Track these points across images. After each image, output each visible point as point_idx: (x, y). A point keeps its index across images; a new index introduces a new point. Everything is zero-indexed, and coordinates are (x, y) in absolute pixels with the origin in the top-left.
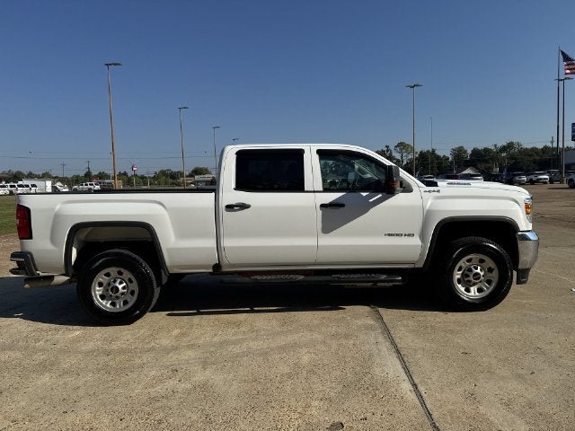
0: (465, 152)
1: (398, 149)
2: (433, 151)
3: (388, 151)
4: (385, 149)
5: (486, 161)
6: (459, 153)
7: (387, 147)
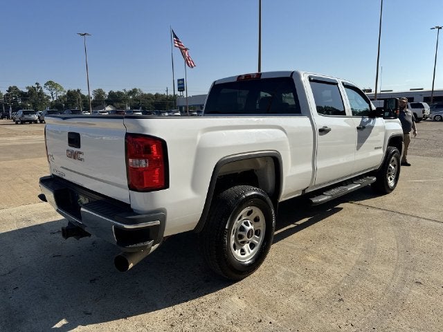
0: (104, 93)
1: (48, 86)
2: (79, 91)
3: (38, 88)
4: (36, 86)
5: (120, 102)
6: (99, 94)
7: (37, 84)
